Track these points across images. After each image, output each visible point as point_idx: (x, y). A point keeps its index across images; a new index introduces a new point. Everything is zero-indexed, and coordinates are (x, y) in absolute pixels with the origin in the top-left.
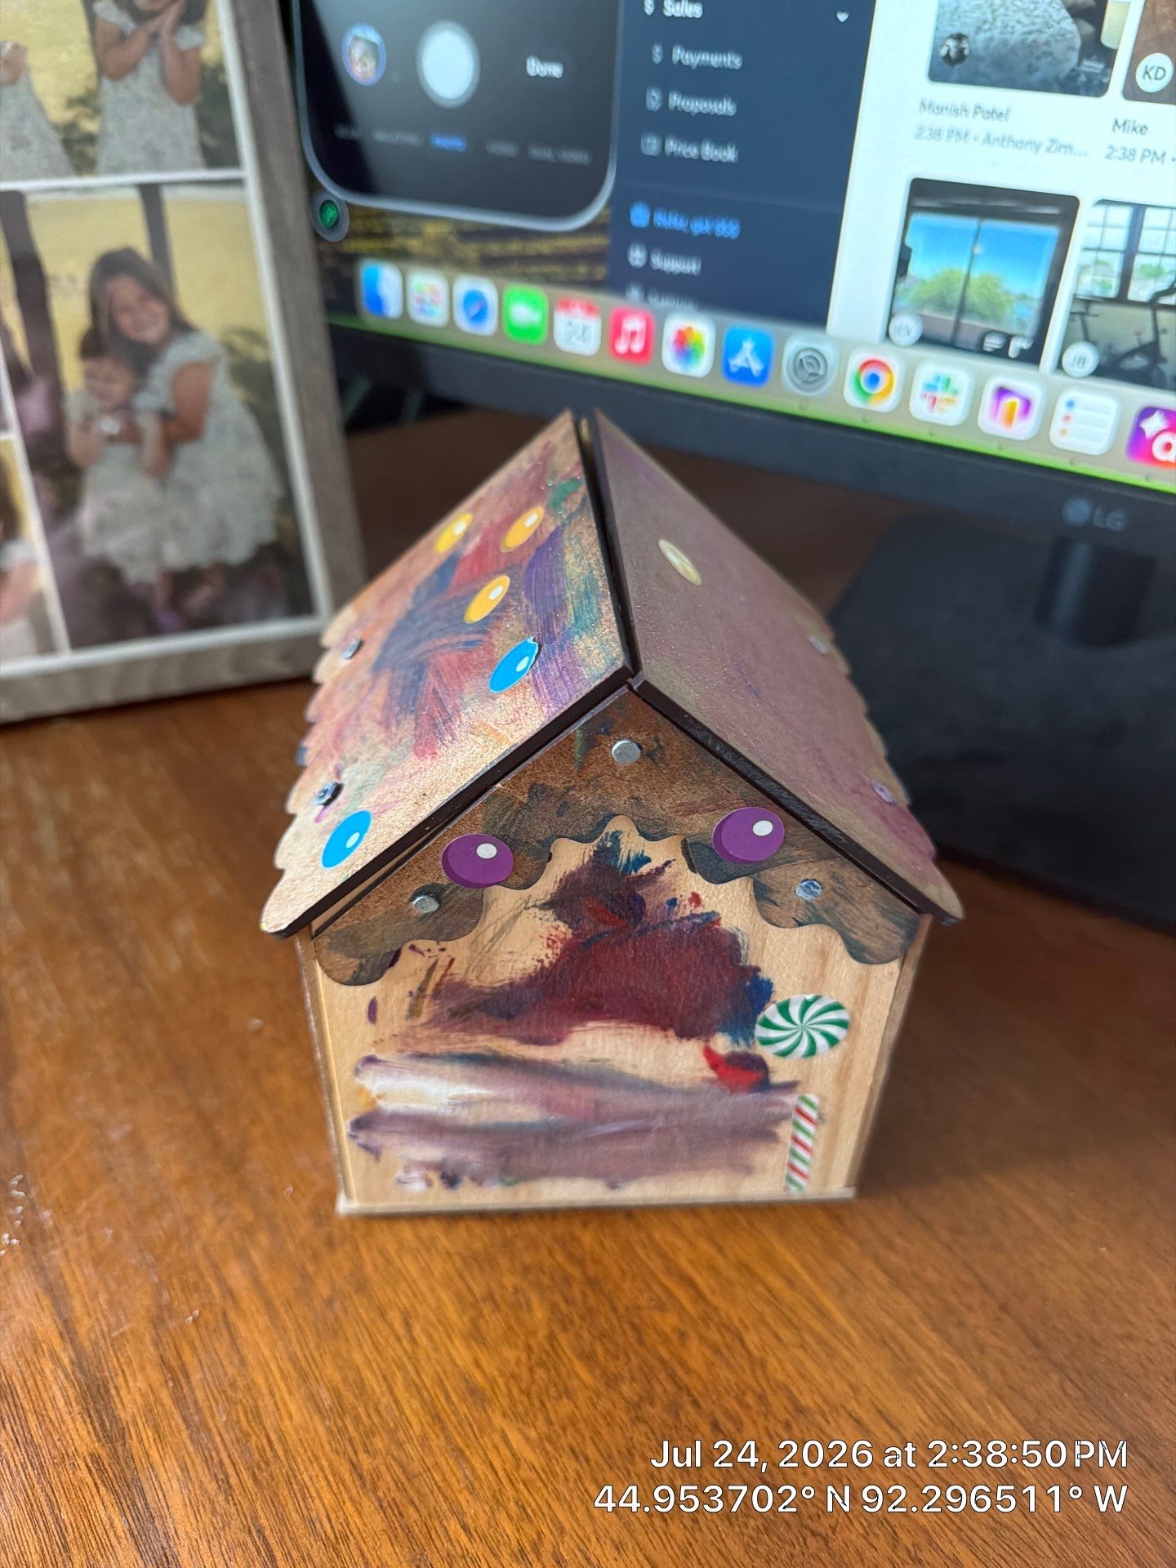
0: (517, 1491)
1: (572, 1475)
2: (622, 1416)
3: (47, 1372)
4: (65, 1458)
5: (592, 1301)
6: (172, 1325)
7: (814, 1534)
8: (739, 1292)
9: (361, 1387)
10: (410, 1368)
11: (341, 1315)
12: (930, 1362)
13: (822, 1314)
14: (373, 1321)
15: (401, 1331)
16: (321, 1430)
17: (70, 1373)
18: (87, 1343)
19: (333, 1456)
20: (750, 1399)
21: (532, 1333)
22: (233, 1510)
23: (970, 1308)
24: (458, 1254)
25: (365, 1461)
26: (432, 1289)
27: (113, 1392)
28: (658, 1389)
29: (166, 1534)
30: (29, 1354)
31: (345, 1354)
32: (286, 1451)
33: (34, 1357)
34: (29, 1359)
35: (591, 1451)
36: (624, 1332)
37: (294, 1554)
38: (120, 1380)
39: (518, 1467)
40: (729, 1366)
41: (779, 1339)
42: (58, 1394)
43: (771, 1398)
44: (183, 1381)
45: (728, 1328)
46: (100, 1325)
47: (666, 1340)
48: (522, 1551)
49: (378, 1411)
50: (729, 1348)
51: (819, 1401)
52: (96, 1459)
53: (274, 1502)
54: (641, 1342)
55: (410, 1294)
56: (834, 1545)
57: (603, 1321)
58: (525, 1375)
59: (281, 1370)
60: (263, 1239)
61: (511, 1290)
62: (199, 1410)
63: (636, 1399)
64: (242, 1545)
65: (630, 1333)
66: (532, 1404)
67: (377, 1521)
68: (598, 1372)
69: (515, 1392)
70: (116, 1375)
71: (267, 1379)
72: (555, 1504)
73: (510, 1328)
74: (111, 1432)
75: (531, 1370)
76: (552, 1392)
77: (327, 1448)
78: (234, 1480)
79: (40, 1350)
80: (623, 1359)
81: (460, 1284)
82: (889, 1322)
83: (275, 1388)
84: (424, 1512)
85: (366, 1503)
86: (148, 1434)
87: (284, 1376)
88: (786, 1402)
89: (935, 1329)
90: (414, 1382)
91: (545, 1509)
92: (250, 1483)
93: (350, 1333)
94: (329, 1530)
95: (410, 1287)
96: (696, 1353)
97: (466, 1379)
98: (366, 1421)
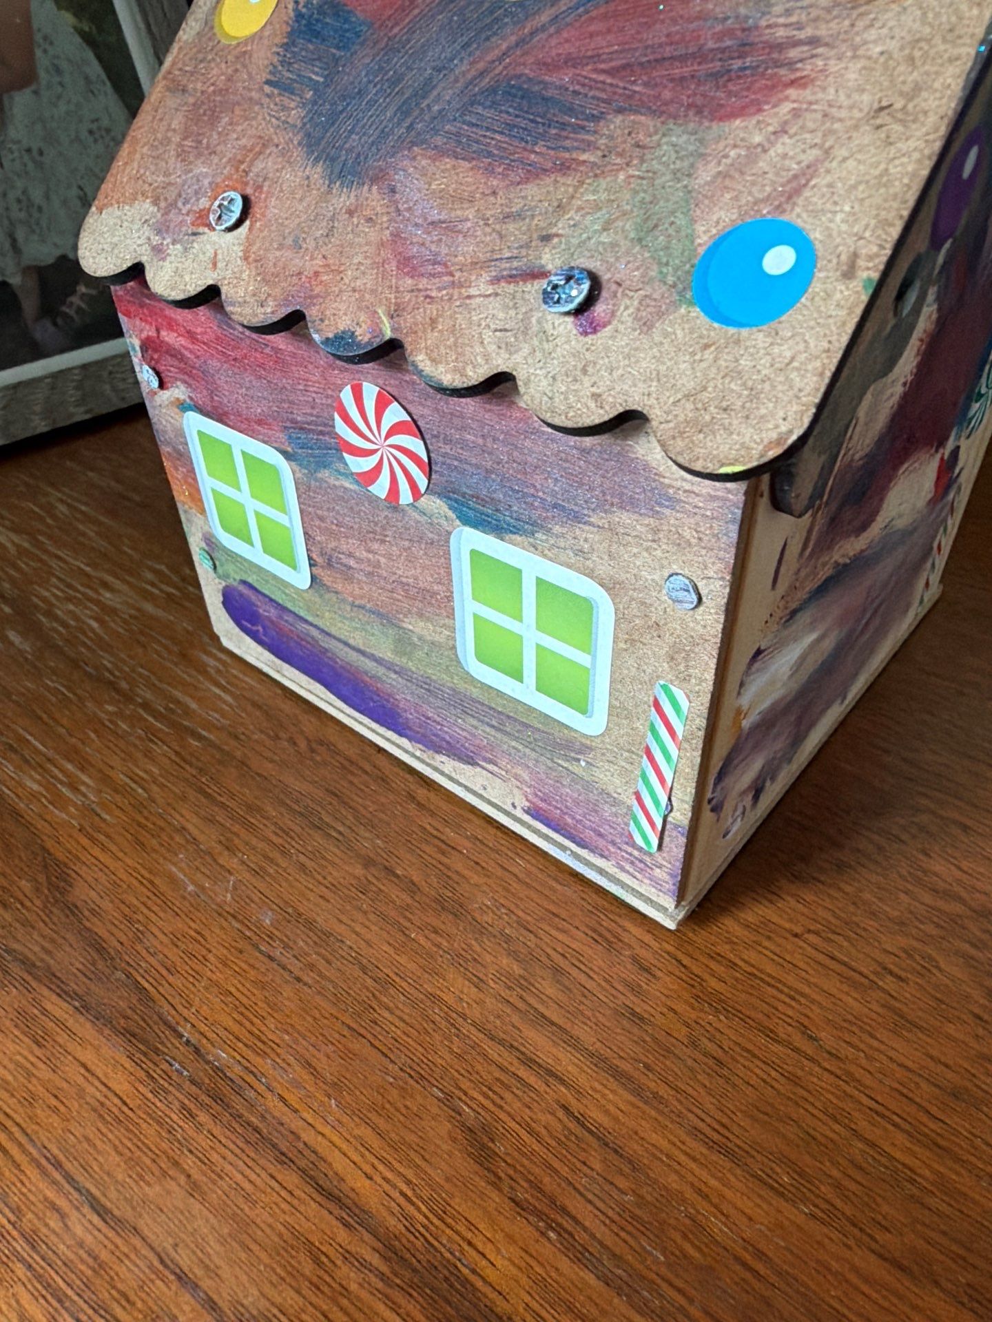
3: (353, 1287)
6: (500, 1148)
9: (814, 1143)
11: (719, 1053)
15: (809, 1049)
16: (802, 1221)
17: (390, 1275)
18: (392, 1222)
19: (845, 1254)
24: (809, 931)
25: (891, 1244)
26: (809, 983)
27: (472, 1277)
30: (308, 1267)
32: (779, 1274)
33: (322, 1273)
34: (315, 1279)
44: (568, 1224)
46: (395, 1187)
49: (860, 1168)
55: (787, 1000)
59: (694, 1159)
61: (902, 955)
62: (617, 1259)
70: (462, 1251)
71: (682, 1177)
77: (828, 1243)
79: (324, 1259)
81: (835, 966)
83: (703, 1188)
90: (877, 1113)
95: (781, 992)
98: (853, 1186)
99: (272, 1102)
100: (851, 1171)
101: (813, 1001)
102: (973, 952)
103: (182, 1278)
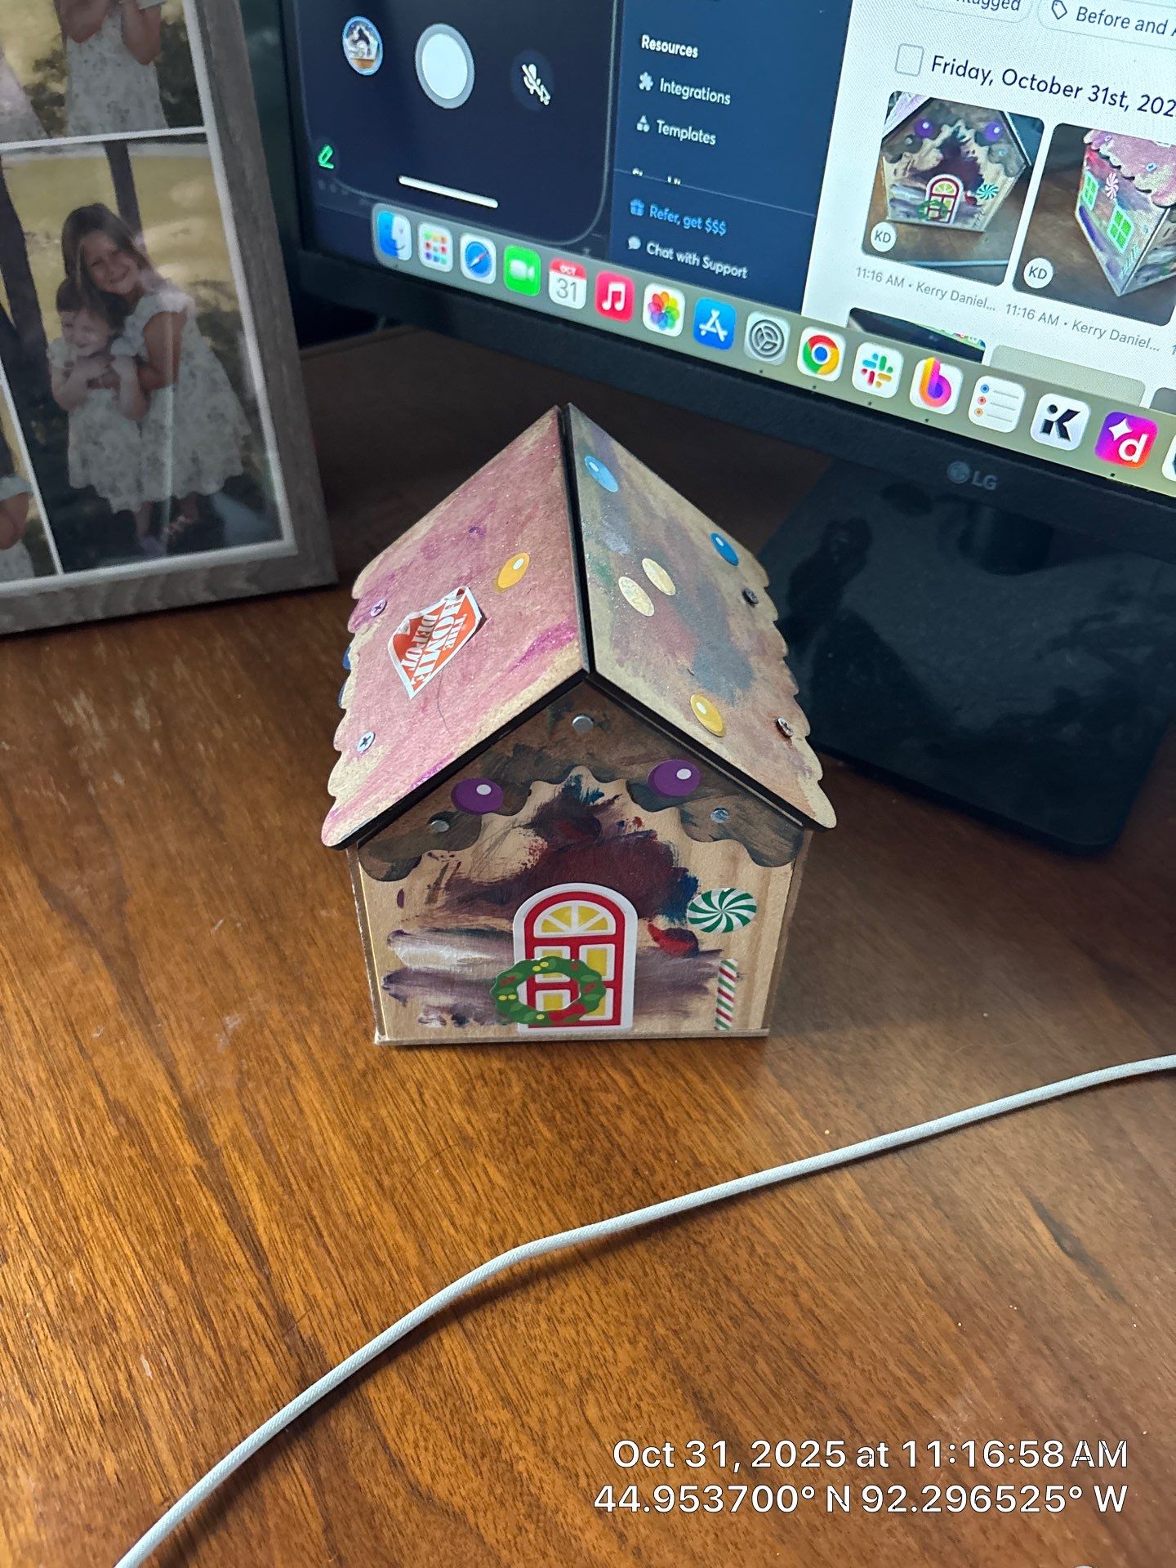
0: (491, 1204)
1: (530, 1196)
2: (569, 1160)
3: (163, 1112)
4: (177, 1167)
5: (555, 1081)
6: (251, 1085)
7: (696, 1243)
8: (665, 1082)
9: (385, 1133)
10: (420, 1121)
11: (373, 1084)
12: (798, 1138)
13: (724, 1101)
14: (395, 1089)
15: (416, 1097)
16: (356, 1158)
18: (190, 1094)
19: (364, 1175)
20: (663, 1156)
21: (511, 1102)
22: (294, 1204)
23: (836, 1105)
25: (387, 1182)
26: (439, 1069)
28: (598, 1145)
29: (249, 1217)
30: (149, 1099)
31: (374, 1111)
32: (331, 1171)
34: (149, 1102)
35: (546, 1183)
36: (577, 1106)
37: (336, 1234)
38: (215, 1119)
39: (493, 1188)
40: (651, 1132)
41: (690, 1117)
42: (171, 1126)
43: (679, 1156)
44: (259, 1122)
45: (651, 1105)
46: (199, 1082)
47: (607, 1112)
48: (492, 1241)
49: (396, 1148)
50: (652, 1121)
51: (714, 1161)
52: (199, 1168)
53: (322, 1202)
54: (589, 1113)
56: (711, 1251)
57: (562, 1096)
58: (503, 1128)
59: (328, 1118)
60: (317, 1029)
61: (497, 1073)
62: (270, 1141)
63: (580, 1150)
64: (300, 1226)
65: (581, 1106)
66: (506, 1150)
67: (392, 1217)
68: (555, 1131)
69: (495, 1141)
71: (318, 1124)
72: (517, 1214)
73: (495, 1099)
74: (210, 1153)
75: (507, 1127)
76: (521, 1141)
77: (360, 1170)
78: (295, 1187)
79: (157, 1097)
80: (574, 1122)
81: (460, 1066)
82: (773, 1110)
83: (324, 1130)
84: (426, 1213)
85: (386, 1206)
86: (235, 1155)
87: (330, 1123)
88: (689, 1160)
89: (806, 1116)
90: (423, 1131)
91: (510, 1217)
92: (306, 1189)
93: (378, 1096)
94: (359, 1218)
96: (628, 1124)
97: (460, 1130)
98: (388, 1154)
99: (167, 1031)
100: (392, 1148)
101: (434, 1076)
102: (534, 1085)
103: (101, 1084)
